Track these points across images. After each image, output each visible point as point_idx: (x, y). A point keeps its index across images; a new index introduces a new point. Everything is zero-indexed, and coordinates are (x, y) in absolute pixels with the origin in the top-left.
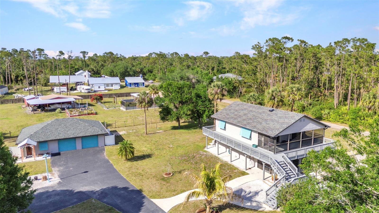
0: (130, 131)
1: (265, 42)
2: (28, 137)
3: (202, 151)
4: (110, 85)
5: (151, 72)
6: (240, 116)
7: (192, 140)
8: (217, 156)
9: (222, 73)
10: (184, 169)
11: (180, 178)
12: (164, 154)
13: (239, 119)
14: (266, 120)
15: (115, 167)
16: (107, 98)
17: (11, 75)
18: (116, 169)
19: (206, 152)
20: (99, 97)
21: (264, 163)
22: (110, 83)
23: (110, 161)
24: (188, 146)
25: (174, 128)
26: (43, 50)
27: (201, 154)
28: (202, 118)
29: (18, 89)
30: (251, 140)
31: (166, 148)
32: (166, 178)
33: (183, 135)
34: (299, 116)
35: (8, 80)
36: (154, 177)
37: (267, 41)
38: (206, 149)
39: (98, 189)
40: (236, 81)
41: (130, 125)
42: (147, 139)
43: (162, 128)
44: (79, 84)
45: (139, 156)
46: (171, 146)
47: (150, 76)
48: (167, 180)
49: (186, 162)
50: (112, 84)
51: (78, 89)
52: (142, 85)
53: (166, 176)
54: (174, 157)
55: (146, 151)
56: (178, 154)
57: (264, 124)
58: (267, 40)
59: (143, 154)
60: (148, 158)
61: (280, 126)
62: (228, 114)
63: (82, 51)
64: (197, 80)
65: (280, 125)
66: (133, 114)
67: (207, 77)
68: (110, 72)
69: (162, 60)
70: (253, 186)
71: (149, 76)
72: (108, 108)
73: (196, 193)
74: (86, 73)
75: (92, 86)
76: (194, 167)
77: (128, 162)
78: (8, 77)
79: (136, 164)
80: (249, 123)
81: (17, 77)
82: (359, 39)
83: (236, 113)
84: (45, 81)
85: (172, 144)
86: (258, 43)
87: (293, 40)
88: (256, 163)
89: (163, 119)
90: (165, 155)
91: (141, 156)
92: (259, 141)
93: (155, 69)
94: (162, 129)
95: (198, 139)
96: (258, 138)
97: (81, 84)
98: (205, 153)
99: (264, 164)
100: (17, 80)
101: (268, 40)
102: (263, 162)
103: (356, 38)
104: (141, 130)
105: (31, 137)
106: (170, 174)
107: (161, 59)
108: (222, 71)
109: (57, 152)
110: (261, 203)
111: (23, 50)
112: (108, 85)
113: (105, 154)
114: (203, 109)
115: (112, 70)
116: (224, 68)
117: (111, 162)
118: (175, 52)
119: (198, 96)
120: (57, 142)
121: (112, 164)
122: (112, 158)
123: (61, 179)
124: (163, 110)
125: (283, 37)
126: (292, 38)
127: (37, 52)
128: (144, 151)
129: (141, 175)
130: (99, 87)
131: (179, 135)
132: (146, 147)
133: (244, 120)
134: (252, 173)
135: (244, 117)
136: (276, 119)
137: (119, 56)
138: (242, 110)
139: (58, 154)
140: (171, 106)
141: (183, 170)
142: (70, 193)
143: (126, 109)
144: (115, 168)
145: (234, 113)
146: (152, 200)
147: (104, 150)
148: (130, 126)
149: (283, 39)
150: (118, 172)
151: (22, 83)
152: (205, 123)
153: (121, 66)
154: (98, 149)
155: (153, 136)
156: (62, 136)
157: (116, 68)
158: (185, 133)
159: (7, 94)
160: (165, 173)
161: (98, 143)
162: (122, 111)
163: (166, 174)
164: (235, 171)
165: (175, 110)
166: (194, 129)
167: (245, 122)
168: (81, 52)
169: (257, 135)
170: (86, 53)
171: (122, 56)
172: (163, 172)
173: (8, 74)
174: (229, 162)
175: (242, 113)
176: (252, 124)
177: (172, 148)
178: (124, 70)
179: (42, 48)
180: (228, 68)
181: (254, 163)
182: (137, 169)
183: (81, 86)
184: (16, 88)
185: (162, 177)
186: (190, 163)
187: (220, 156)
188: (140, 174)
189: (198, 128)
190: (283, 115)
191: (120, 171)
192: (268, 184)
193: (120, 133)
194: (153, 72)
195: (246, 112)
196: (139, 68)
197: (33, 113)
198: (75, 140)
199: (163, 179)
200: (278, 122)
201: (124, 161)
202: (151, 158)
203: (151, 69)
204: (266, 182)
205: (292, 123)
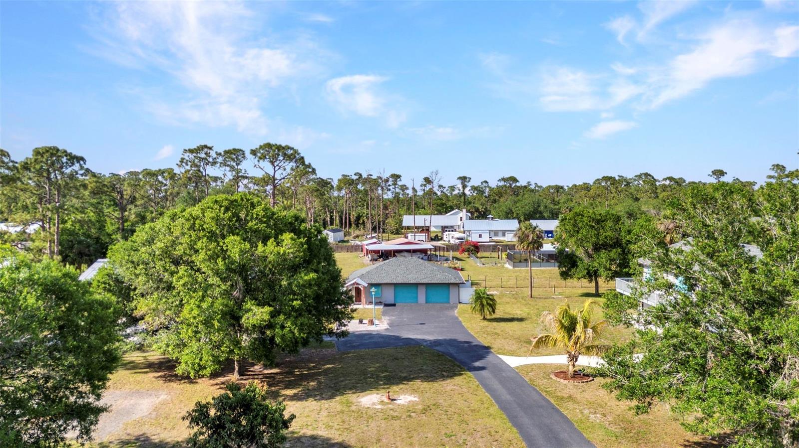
0: (506, 292)
2: (359, 277)
4: (500, 234)
15: (463, 324)
16: (489, 251)
17: (350, 215)
18: (463, 326)
20: (472, 248)
22: (500, 229)
25: (587, 295)
26: (399, 177)
29: (358, 236)
35: (346, 222)
36: (515, 339)
39: (432, 339)
41: (510, 286)
42: (530, 303)
43: (564, 293)
44: (448, 229)
45: (505, 318)
50: (504, 233)
51: (445, 238)
55: (520, 314)
59: (512, 317)
60: (518, 321)
63: (462, 176)
68: (506, 213)
72: (484, 264)
73: (551, 338)
74: (463, 214)
75: (468, 234)
77: (485, 322)
78: (346, 218)
79: (495, 325)
81: (358, 218)
84: (397, 225)
89: (564, 274)
91: (507, 318)
97: (451, 230)
100: (358, 222)
104: (525, 293)
105: (362, 277)
109: (393, 303)
111: (371, 177)
112: (496, 233)
113: (456, 311)
115: (509, 209)
117: (461, 319)
118: (645, 172)
120: (393, 286)
121: (461, 321)
122: (463, 316)
123: (390, 326)
124: (563, 259)
127: (391, 179)
128: (517, 314)
129: (496, 335)
130: (480, 236)
132: (522, 310)
137: (532, 187)
139: (394, 305)
142: (398, 338)
143: (514, 267)
146: (500, 356)
147: (457, 307)
148: (508, 287)
151: (364, 227)
153: (527, 202)
154: (447, 305)
155: (542, 300)
156: (400, 280)
157: (518, 205)
159: (343, 241)
160: (534, 337)
161: (449, 298)
162: (507, 269)
168: (460, 178)
170: (468, 180)
171: (539, 187)
173: (346, 214)
178: (532, 209)
179: (398, 174)
182: (494, 328)
183: (451, 233)
184: (355, 235)
188: (496, 333)
191: (468, 327)
196: (567, 208)
197: (371, 263)
198: (417, 287)
201: (480, 320)
202: (522, 322)
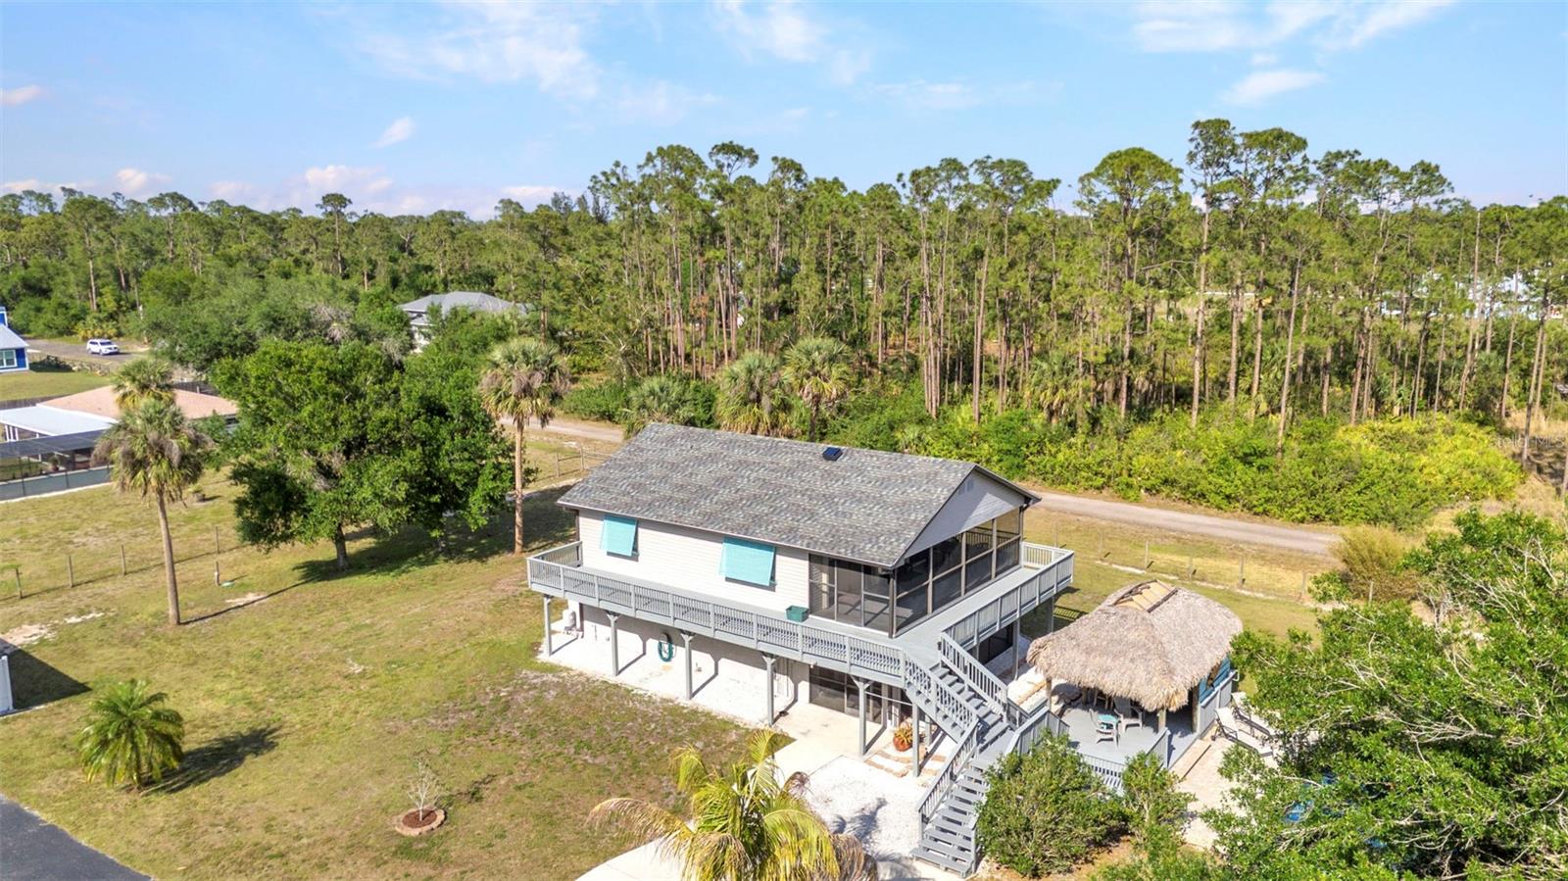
0: (69, 621)
1: (642, 161)
3: (531, 669)
5: (45, 293)
6: (703, 492)
7: (452, 622)
8: (613, 679)
9: (423, 293)
10: (484, 775)
11: (492, 828)
12: (335, 714)
13: (706, 505)
14: (829, 499)
15: (82, 840)
18: (96, 853)
19: (552, 669)
21: (866, 681)
23: (36, 813)
24: (447, 656)
25: (318, 572)
27: (534, 687)
28: (465, 506)
30: (774, 590)
31: (334, 684)
32: (420, 838)
33: (383, 600)
34: (956, 472)
36: (350, 849)
37: (650, 158)
38: (544, 657)
40: (523, 328)
41: (48, 583)
42: (199, 651)
43: (246, 580)
45: (199, 751)
46: (357, 669)
47: (39, 310)
48: (429, 849)
49: (475, 735)
52: (10, 362)
53: (415, 832)
54: (401, 724)
55: (228, 714)
56: (418, 705)
57: (826, 515)
58: (649, 154)
59: (213, 735)
60: (257, 752)
61: (898, 519)
62: (638, 487)
64: (353, 327)
65: (896, 513)
66: (32, 519)
67: (379, 310)
69: (102, 234)
70: (837, 790)
71: (32, 313)
76: (529, 753)
77: (153, 797)
79: (206, 800)
80: (757, 520)
82: (1001, 161)
83: (678, 478)
85: (357, 657)
86: (617, 164)
87: (756, 157)
88: (804, 687)
89: (256, 533)
90: (344, 720)
91: (208, 749)
92: (814, 589)
93: (65, 274)
94: (248, 586)
95: (480, 614)
96: (811, 577)
98: (549, 677)
99: (862, 687)
101: (654, 154)
102: (858, 678)
103: (988, 157)
104: (136, 608)
106: (429, 815)
107: (95, 227)
108: (419, 282)
110: (904, 862)
114: (468, 466)
116: (428, 268)
117: (46, 817)
119: (434, 409)
122: (35, 791)
124: (255, 493)
125: (720, 143)
126: (752, 151)
128: (214, 716)
129: (271, 857)
131: (359, 603)
132: (211, 694)
133: (730, 505)
134: (804, 734)
135: (725, 494)
136: (868, 489)
138: (700, 461)
140: (300, 469)
141: (483, 782)
144: (94, 848)
145: (664, 479)
148: (48, 591)
149: (719, 151)
150: (122, 870)
152: (479, 528)
155: (220, 627)
158: (386, 590)
160: (401, 817)
163: (413, 820)
164: (728, 740)
165: (319, 484)
166: (422, 564)
167: (739, 517)
169: (804, 565)
172: (385, 810)
174: (683, 700)
175: (703, 476)
176: (777, 523)
177: (363, 674)
180: (444, 266)
181: (791, 685)
182: (227, 825)
185: (396, 842)
186: (498, 737)
187: (628, 679)
188: (260, 851)
189: (437, 555)
190: (889, 473)
191: (131, 859)
192: (888, 771)
193: (10, 641)
194: (51, 290)
195: (720, 469)
199: (406, 849)
200: (879, 501)
201: (126, 798)
202: (274, 753)
203: (38, 276)
204: (877, 759)
205: (943, 502)
